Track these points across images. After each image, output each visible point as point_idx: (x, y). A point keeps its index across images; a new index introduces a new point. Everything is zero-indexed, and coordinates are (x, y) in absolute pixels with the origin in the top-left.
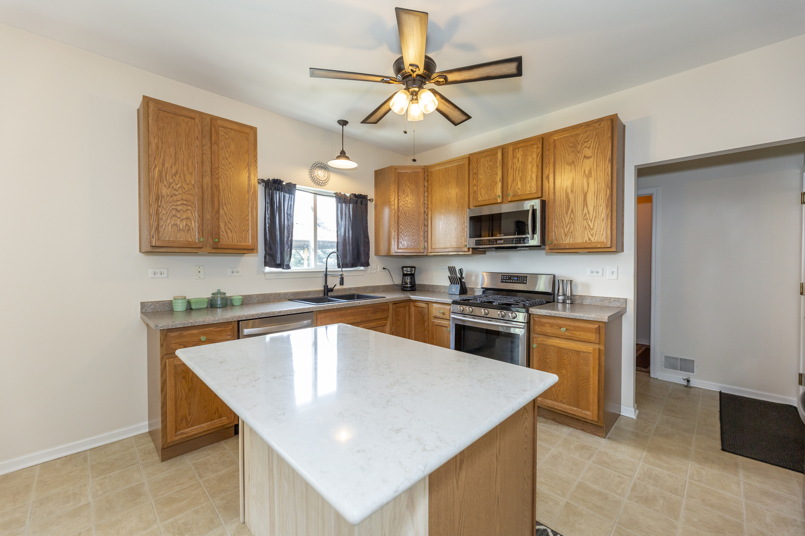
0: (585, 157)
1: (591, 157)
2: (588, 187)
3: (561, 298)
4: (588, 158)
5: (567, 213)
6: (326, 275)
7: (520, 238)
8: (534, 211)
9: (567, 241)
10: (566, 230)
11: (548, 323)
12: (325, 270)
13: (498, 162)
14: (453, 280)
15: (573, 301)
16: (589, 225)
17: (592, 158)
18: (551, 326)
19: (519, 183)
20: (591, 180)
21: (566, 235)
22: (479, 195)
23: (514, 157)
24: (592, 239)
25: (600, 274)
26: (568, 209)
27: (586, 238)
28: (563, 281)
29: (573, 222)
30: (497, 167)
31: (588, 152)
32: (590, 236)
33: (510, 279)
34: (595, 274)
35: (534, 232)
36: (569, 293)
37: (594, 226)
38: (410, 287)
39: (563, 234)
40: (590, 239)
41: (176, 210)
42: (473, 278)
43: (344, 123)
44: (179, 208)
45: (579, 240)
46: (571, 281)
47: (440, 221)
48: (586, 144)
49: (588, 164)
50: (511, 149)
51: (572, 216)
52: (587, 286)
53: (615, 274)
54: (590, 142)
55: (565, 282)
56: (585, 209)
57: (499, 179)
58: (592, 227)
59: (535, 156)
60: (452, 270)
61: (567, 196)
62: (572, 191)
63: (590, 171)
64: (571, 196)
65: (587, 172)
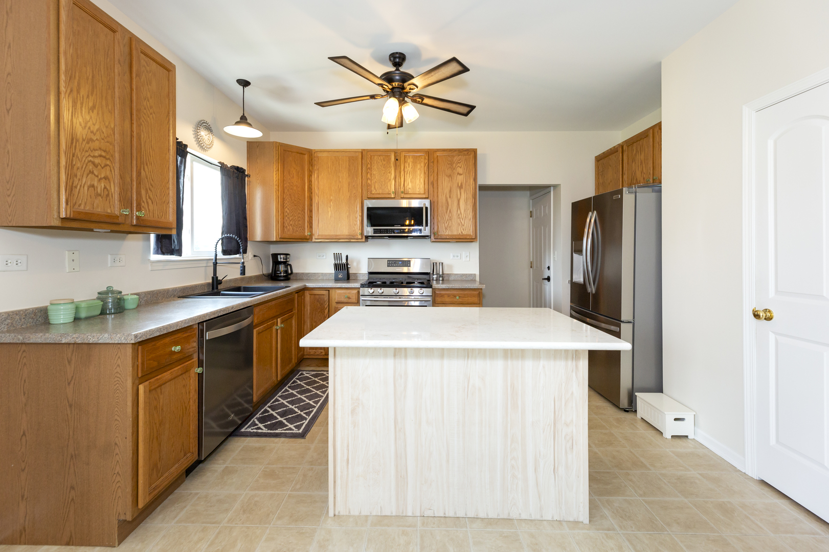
0: (458, 173)
1: (462, 174)
2: (461, 195)
3: (435, 276)
4: (460, 174)
5: (447, 212)
6: (215, 264)
8: (427, 208)
9: (447, 233)
10: (446, 225)
11: (446, 294)
12: (213, 258)
13: (392, 163)
14: (338, 267)
15: (443, 277)
16: (461, 223)
18: (448, 296)
19: (410, 184)
20: (462, 191)
21: (446, 228)
22: (373, 189)
23: (405, 162)
24: (464, 232)
25: (459, 258)
26: (447, 210)
27: (460, 232)
28: (436, 263)
29: (450, 219)
30: (390, 167)
31: (460, 170)
32: (462, 230)
33: (395, 263)
34: (456, 257)
35: (427, 225)
36: (441, 273)
37: (464, 223)
38: (284, 276)
39: (444, 227)
40: (462, 232)
41: (93, 163)
42: (355, 264)
43: (245, 83)
44: (97, 161)
45: (455, 233)
46: (442, 263)
47: (329, 209)
48: (458, 165)
49: (460, 179)
50: (403, 154)
51: (450, 215)
52: (450, 267)
53: (468, 257)
54: (461, 164)
55: (438, 264)
56: (459, 210)
57: (392, 177)
58: (463, 224)
59: (422, 165)
60: (337, 256)
61: (447, 200)
62: (450, 197)
63: (462, 184)
64: (449, 200)
65: (460, 185)
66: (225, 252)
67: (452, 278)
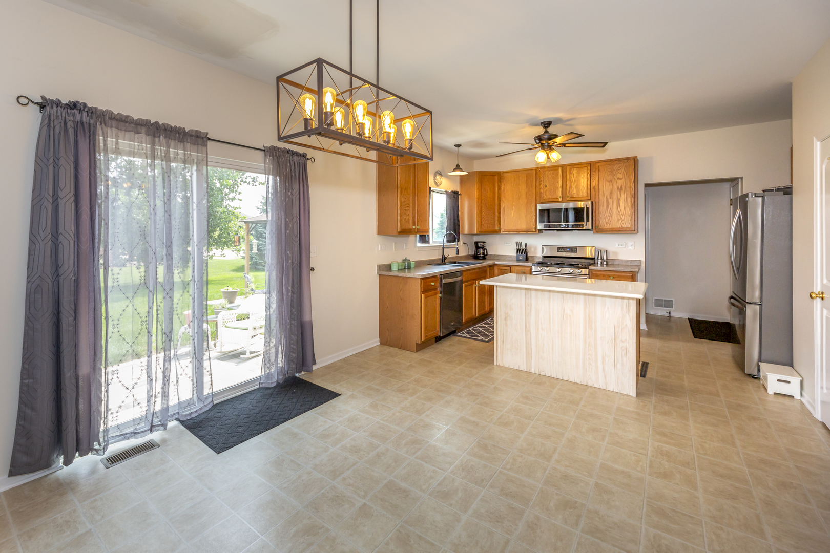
0: (618, 178)
1: (621, 179)
2: (621, 195)
3: (600, 261)
5: (607, 210)
6: (443, 248)
7: (578, 224)
8: (587, 209)
9: (608, 227)
10: (607, 220)
11: (601, 274)
12: (442, 244)
13: (559, 175)
14: (519, 251)
15: (607, 262)
16: (621, 218)
17: (623, 180)
18: (604, 276)
19: (575, 190)
20: (622, 192)
21: (607, 223)
22: (544, 195)
23: (570, 173)
24: (623, 226)
25: (624, 246)
26: (608, 208)
27: (620, 226)
29: (611, 215)
30: (558, 178)
31: (620, 176)
32: (622, 224)
33: (564, 250)
34: (621, 246)
35: (588, 221)
36: (605, 258)
37: (624, 218)
38: (482, 257)
39: (605, 222)
41: (406, 210)
42: (533, 250)
43: (458, 146)
45: (616, 227)
46: (607, 251)
47: (512, 211)
48: (619, 171)
49: (620, 183)
50: (568, 168)
51: (611, 212)
52: (616, 253)
53: (634, 246)
54: (621, 170)
55: (602, 251)
56: (619, 208)
57: (560, 186)
59: (585, 174)
60: (519, 244)
61: (607, 200)
62: (610, 198)
63: (622, 187)
64: (609, 200)
65: (620, 187)
66: (448, 241)
67: (616, 263)
